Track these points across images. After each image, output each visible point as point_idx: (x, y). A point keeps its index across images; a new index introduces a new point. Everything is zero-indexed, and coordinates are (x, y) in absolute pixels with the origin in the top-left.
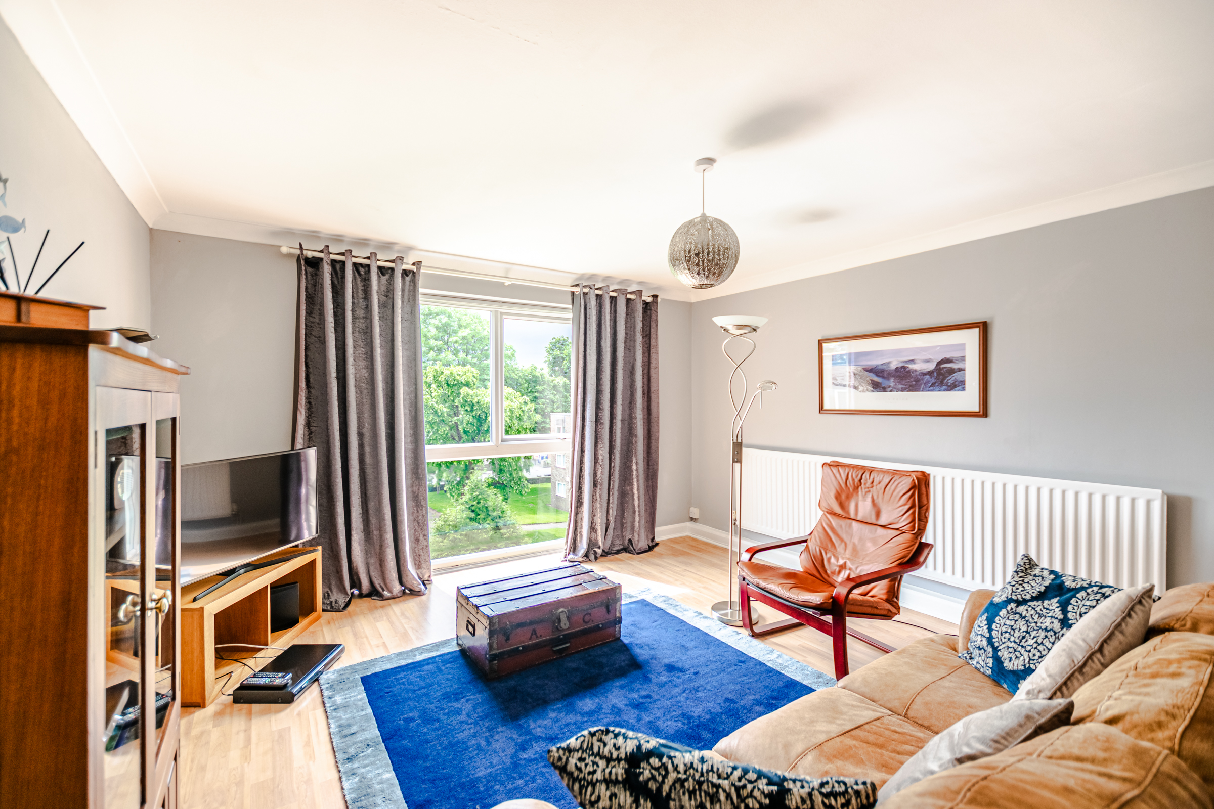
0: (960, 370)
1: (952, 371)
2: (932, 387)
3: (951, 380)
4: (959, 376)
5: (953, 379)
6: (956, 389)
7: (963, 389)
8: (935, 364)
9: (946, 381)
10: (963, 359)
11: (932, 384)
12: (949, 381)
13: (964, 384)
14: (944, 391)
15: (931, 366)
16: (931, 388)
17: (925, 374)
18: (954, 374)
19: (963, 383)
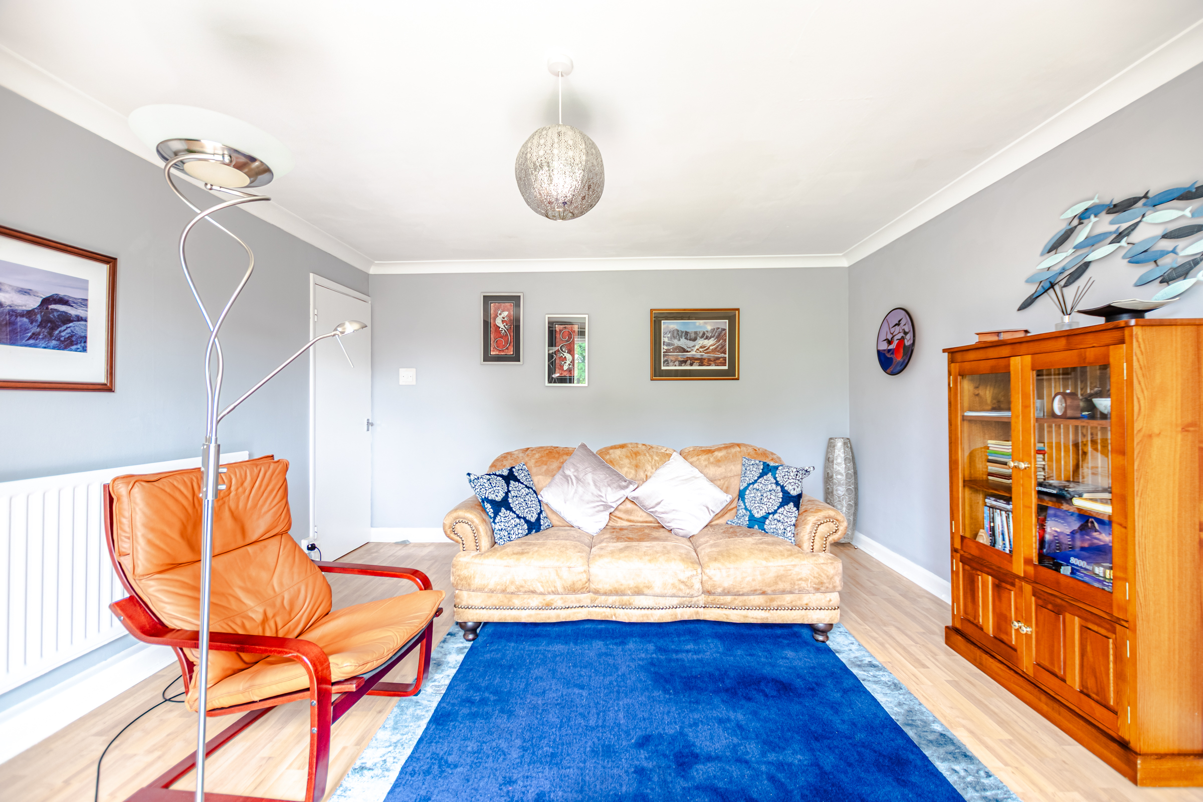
0: (79, 319)
1: (66, 319)
2: (34, 340)
3: (64, 331)
4: (77, 329)
5: (69, 331)
6: (74, 347)
7: (84, 350)
8: (40, 300)
9: (57, 332)
10: (84, 303)
11: (33, 334)
12: (63, 334)
13: (85, 342)
14: (54, 348)
15: (32, 303)
16: (31, 342)
17: (22, 315)
18: (71, 324)
19: (84, 339)
